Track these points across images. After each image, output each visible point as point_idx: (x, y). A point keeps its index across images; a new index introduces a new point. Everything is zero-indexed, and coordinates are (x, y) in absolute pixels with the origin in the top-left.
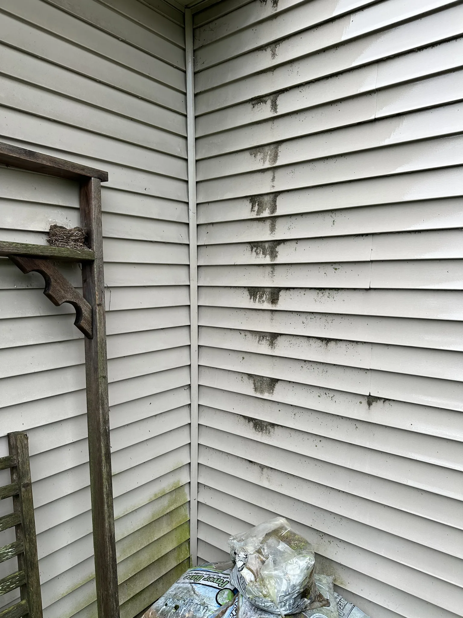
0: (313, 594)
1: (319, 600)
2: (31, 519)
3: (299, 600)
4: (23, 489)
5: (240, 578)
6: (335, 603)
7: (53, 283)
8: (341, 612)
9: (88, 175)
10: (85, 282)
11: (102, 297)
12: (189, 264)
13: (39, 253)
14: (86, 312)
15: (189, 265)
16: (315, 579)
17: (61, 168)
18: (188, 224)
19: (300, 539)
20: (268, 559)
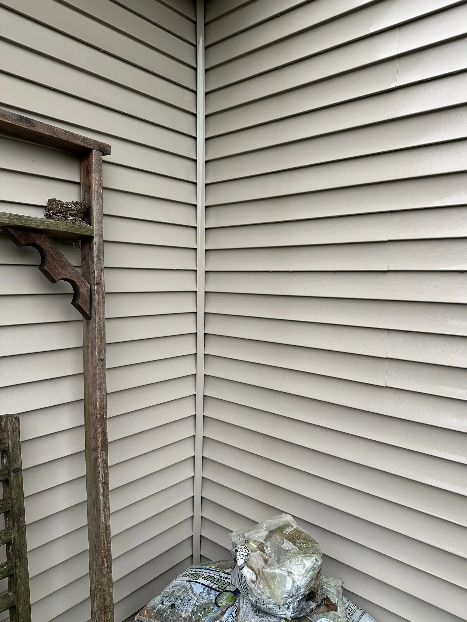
0: (320, 597)
1: (326, 604)
2: (21, 507)
3: (304, 603)
4: (12, 474)
5: (241, 577)
6: (343, 608)
7: (49, 258)
8: (350, 618)
9: (89, 147)
10: (84, 260)
11: (101, 275)
12: (196, 247)
13: (35, 226)
14: (84, 291)
15: (196, 249)
16: (323, 582)
17: (60, 138)
18: (196, 206)
19: (306, 538)
20: (271, 557)
